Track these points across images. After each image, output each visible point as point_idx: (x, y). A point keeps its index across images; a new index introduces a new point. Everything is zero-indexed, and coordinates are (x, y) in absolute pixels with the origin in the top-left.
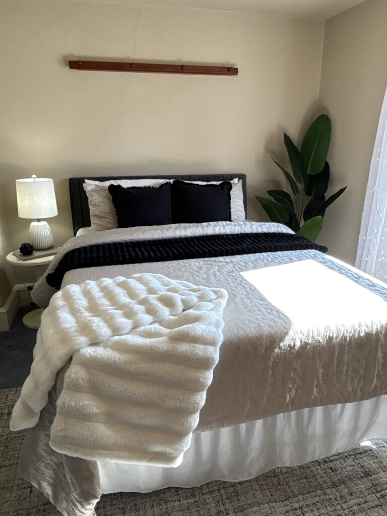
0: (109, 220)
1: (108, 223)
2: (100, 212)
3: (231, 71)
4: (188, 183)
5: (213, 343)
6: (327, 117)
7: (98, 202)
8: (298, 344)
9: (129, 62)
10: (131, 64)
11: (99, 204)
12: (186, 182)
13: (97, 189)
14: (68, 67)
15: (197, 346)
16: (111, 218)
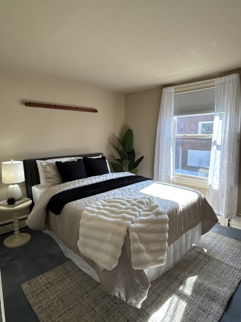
0: (56, 179)
1: (56, 180)
2: (51, 175)
3: (95, 111)
4: (89, 158)
5: (165, 214)
6: (131, 130)
7: (50, 170)
8: (182, 210)
9: (54, 104)
10: (55, 106)
11: (50, 171)
12: (88, 158)
13: (48, 164)
14: (25, 105)
15: (163, 215)
16: (57, 178)
